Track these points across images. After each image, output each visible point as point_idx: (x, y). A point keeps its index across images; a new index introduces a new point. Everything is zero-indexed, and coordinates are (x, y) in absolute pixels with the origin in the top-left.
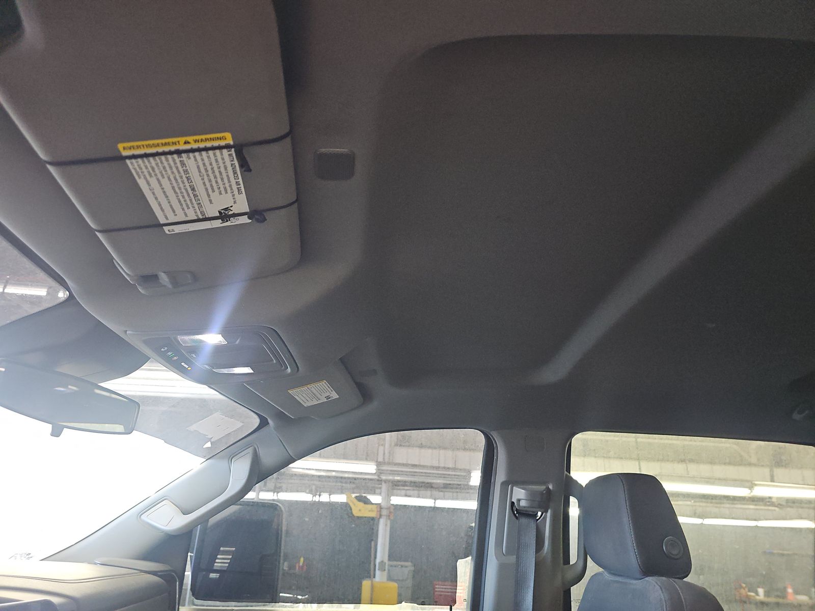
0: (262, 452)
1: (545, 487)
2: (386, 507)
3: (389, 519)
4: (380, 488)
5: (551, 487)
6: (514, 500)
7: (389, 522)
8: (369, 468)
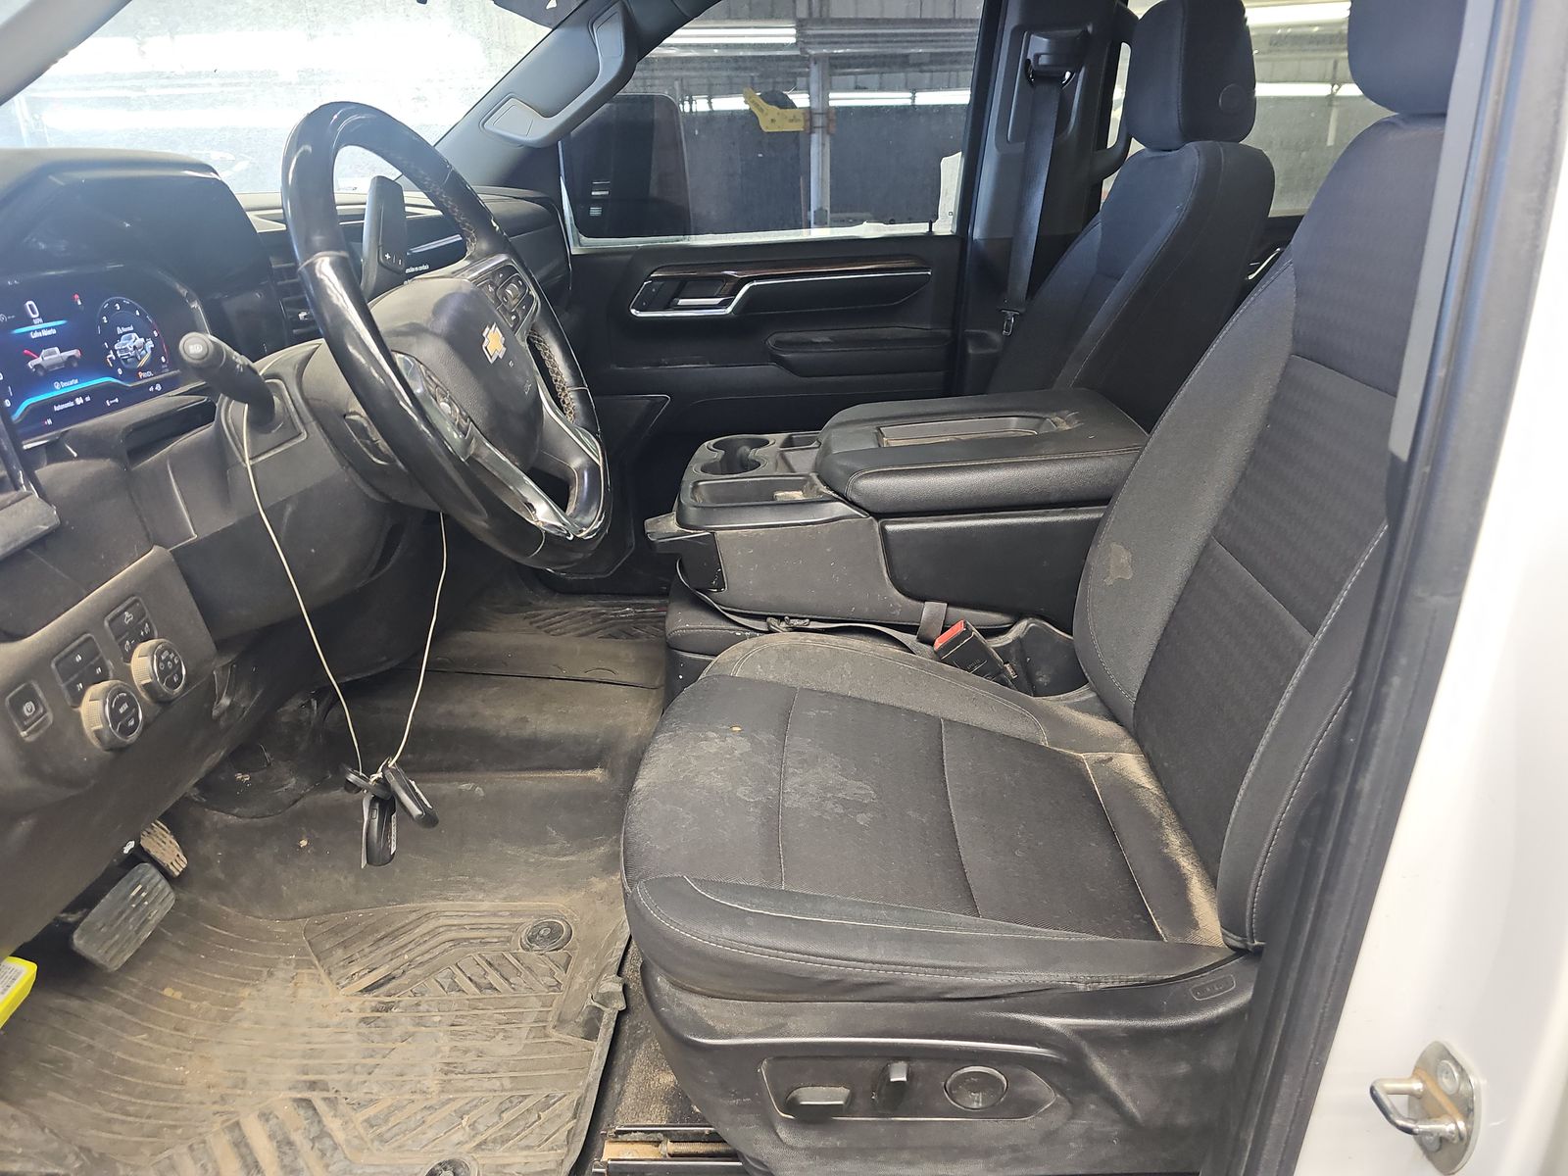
0: (635, 9)
1: (1080, 31)
2: (820, 111)
3: (828, 133)
4: (808, 75)
5: (1090, 29)
6: (1030, 56)
7: (828, 139)
8: (783, 35)
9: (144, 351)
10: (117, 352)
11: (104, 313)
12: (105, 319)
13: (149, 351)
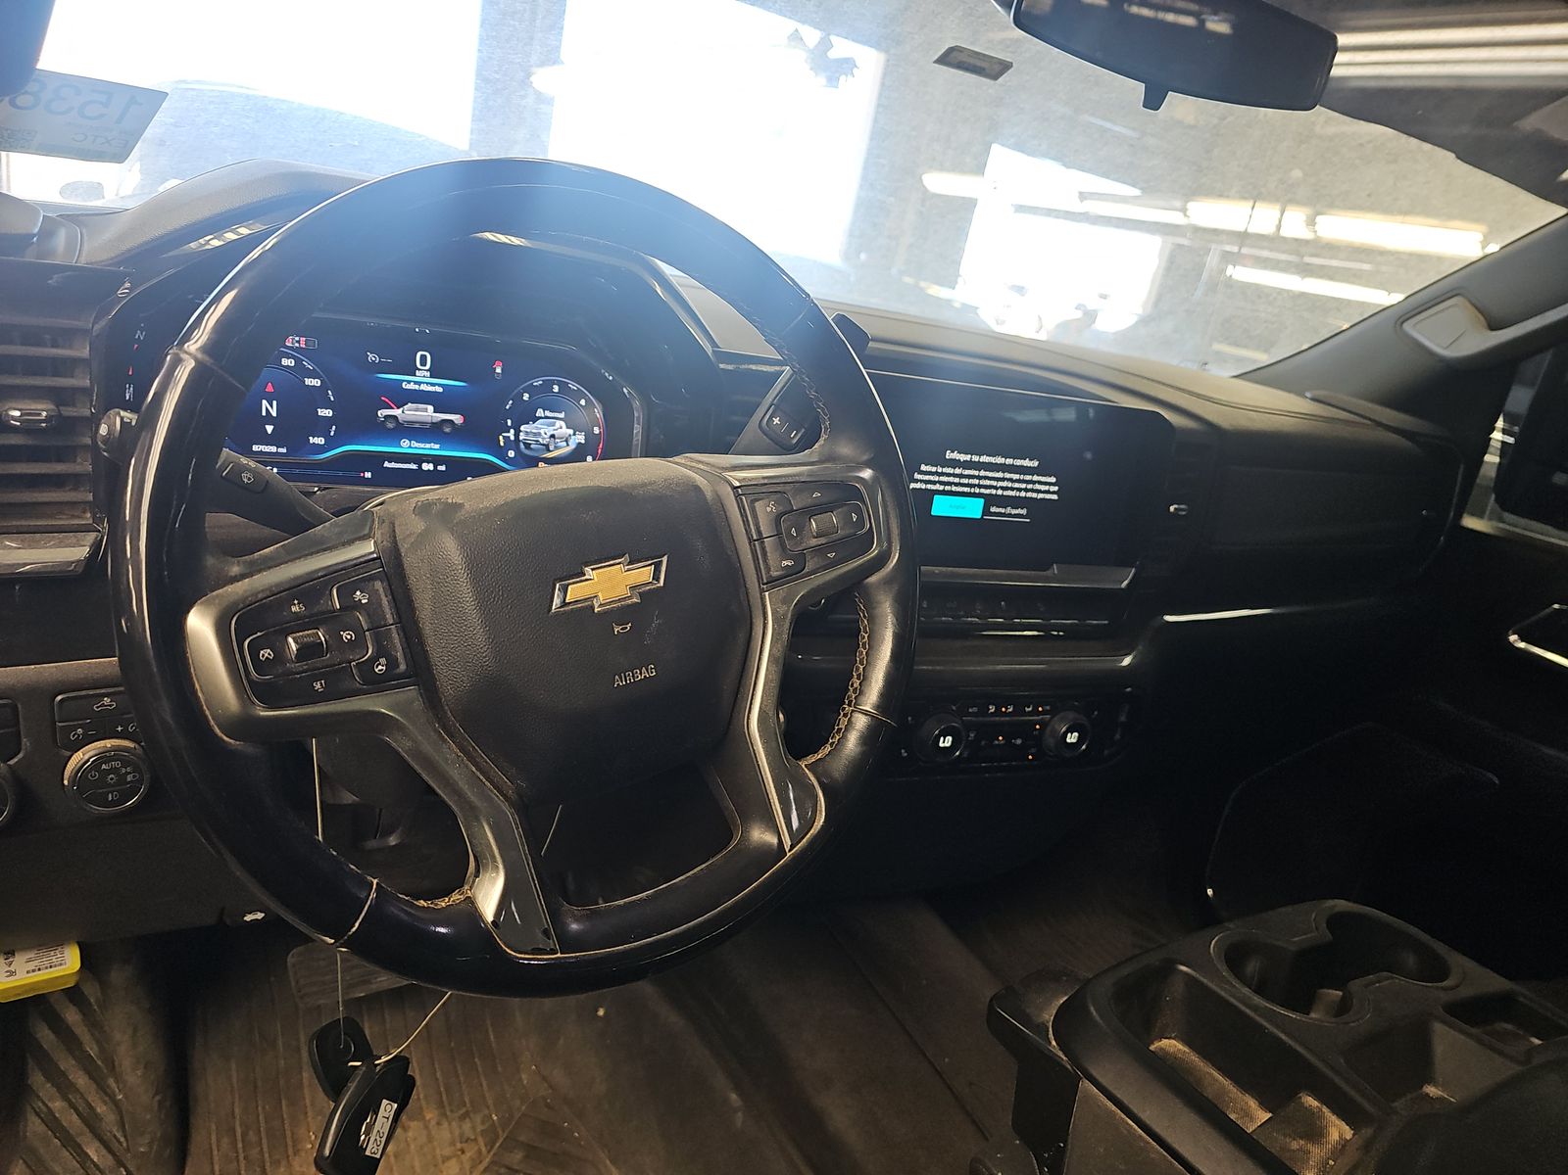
9: (565, 444)
10: (521, 434)
11: (531, 390)
12: (526, 397)
13: (572, 446)
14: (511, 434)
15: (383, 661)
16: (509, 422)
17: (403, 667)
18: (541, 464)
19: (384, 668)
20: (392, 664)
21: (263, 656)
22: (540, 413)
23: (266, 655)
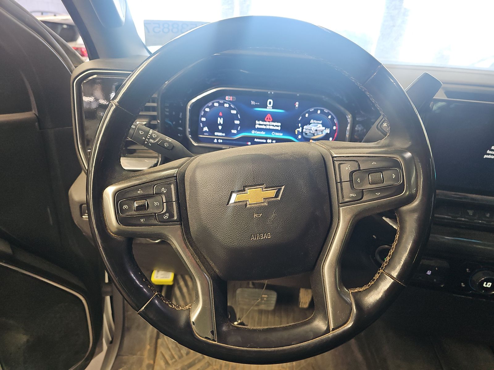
9: (321, 133)
10: (304, 129)
11: (309, 113)
12: (307, 115)
13: (324, 134)
14: (300, 130)
15: (167, 214)
16: (300, 125)
17: (175, 218)
18: (311, 141)
19: (168, 217)
20: (172, 216)
21: (124, 207)
22: (312, 121)
23: (125, 207)
